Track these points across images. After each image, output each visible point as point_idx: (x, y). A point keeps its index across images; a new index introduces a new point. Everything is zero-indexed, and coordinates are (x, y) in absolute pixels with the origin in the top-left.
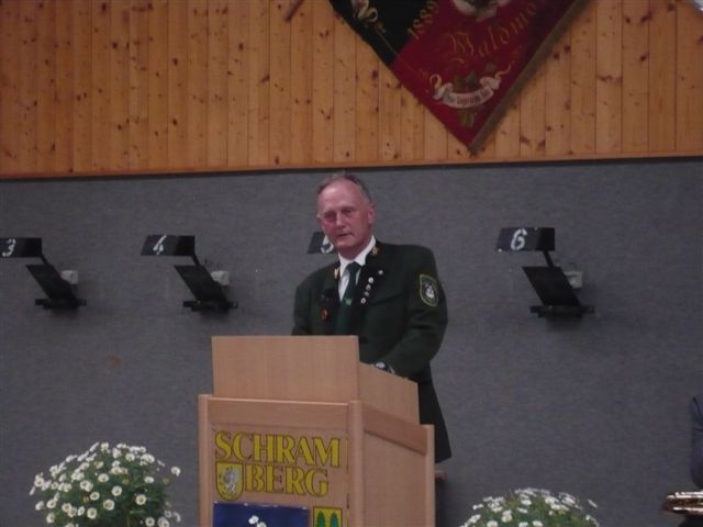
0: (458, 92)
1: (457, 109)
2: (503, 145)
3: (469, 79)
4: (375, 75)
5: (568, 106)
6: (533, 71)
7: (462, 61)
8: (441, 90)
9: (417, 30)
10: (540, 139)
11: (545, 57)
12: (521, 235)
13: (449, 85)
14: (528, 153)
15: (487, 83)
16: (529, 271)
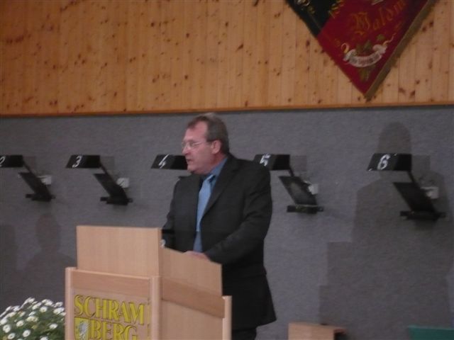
0: (359, 55)
1: (359, 68)
2: (388, 94)
3: (366, 45)
4: (308, 43)
5: (430, 66)
6: (408, 40)
7: (362, 33)
8: (349, 54)
9: (334, 12)
10: (412, 90)
11: (416, 30)
12: (385, 159)
13: (354, 51)
14: (404, 99)
15: (377, 49)
16: (399, 186)
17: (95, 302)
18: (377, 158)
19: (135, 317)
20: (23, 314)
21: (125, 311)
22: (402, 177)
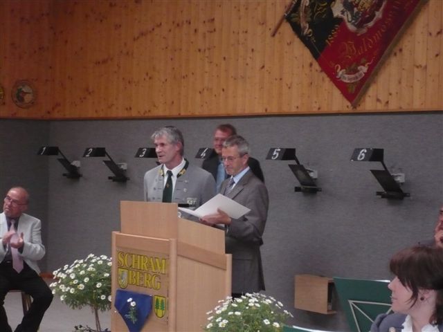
0: (349, 74)
1: (348, 83)
2: (369, 104)
3: (353, 67)
4: (311, 65)
5: (400, 83)
6: (383, 63)
7: (350, 57)
8: (341, 73)
9: (329, 41)
10: (386, 101)
11: (389, 55)
12: (363, 152)
13: (344, 70)
14: (380, 107)
15: (361, 69)
16: (375, 172)
17: (132, 257)
18: (357, 151)
19: (159, 268)
20: (85, 265)
21: (152, 264)
22: (377, 166)
